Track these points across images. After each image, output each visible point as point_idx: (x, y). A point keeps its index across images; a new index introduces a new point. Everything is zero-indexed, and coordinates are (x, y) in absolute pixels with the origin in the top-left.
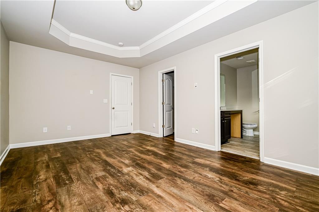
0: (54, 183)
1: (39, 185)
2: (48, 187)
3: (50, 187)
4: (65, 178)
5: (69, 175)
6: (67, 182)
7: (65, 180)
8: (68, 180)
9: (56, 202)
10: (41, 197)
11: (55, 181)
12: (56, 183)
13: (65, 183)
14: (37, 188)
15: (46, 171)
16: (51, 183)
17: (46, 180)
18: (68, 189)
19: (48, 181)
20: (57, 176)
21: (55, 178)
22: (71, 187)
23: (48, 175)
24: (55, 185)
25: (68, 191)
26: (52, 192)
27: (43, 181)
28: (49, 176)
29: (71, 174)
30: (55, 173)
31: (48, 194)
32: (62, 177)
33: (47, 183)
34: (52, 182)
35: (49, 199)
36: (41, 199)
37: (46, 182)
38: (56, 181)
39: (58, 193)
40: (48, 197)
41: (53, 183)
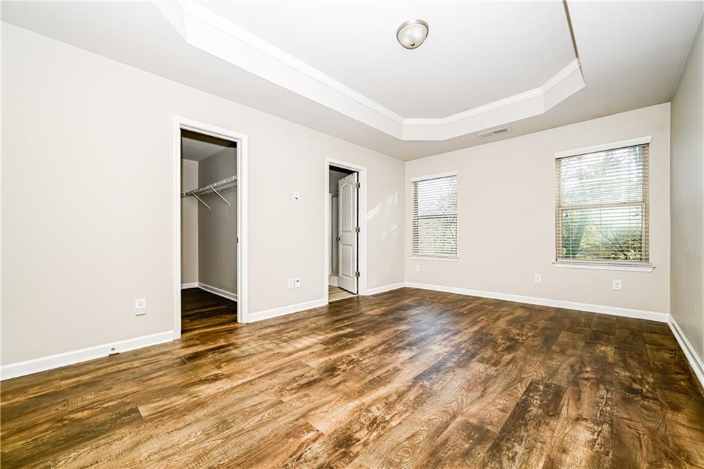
0: (564, 401)
1: (597, 416)
2: (579, 399)
3: (576, 397)
4: (537, 397)
5: (523, 398)
6: (541, 387)
7: (541, 393)
8: (537, 390)
9: (579, 373)
10: (598, 391)
11: (562, 403)
12: (562, 398)
13: (547, 389)
14: (602, 410)
15: (564, 451)
16: (571, 403)
17: (578, 419)
18: (550, 378)
19: (573, 413)
20: (547, 414)
21: (556, 409)
22: (543, 378)
23: (567, 430)
24: (565, 396)
25: (554, 375)
26: (577, 389)
27: (586, 420)
28: (566, 423)
29: (517, 397)
30: (547, 424)
31: (585, 389)
32: (541, 402)
33: (579, 409)
34: (568, 404)
35: (585, 382)
36: (598, 388)
37: (579, 412)
38: (559, 402)
39: (569, 382)
40: (586, 385)
41: (567, 402)
